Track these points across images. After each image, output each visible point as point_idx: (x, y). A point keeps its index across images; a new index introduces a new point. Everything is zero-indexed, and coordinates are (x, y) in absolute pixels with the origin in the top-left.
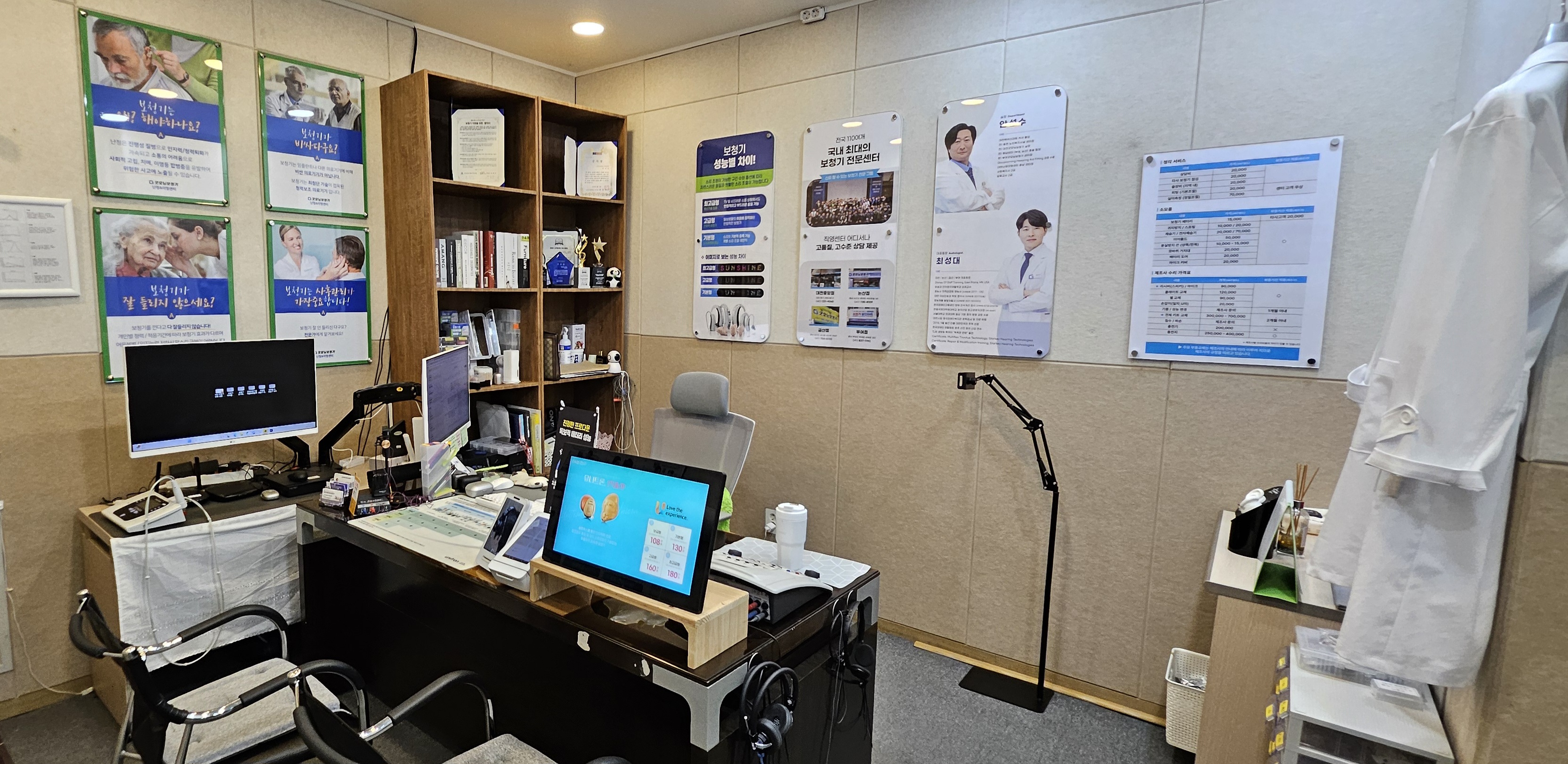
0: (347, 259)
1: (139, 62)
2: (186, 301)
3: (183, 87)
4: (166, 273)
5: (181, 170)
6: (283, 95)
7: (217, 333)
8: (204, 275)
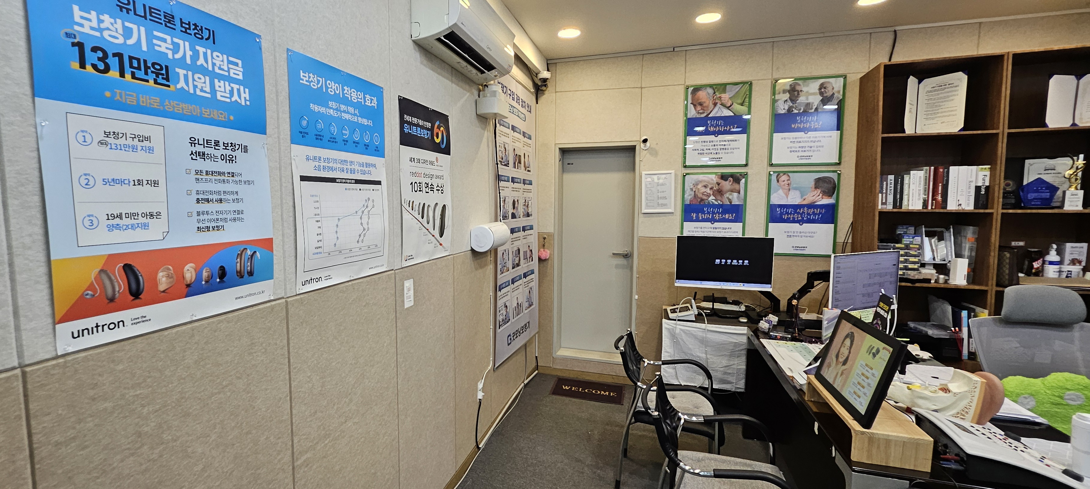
0: (821, 191)
1: (709, 102)
2: (720, 215)
3: (730, 110)
4: (712, 202)
5: (724, 151)
6: (786, 100)
7: (734, 232)
8: (731, 202)
